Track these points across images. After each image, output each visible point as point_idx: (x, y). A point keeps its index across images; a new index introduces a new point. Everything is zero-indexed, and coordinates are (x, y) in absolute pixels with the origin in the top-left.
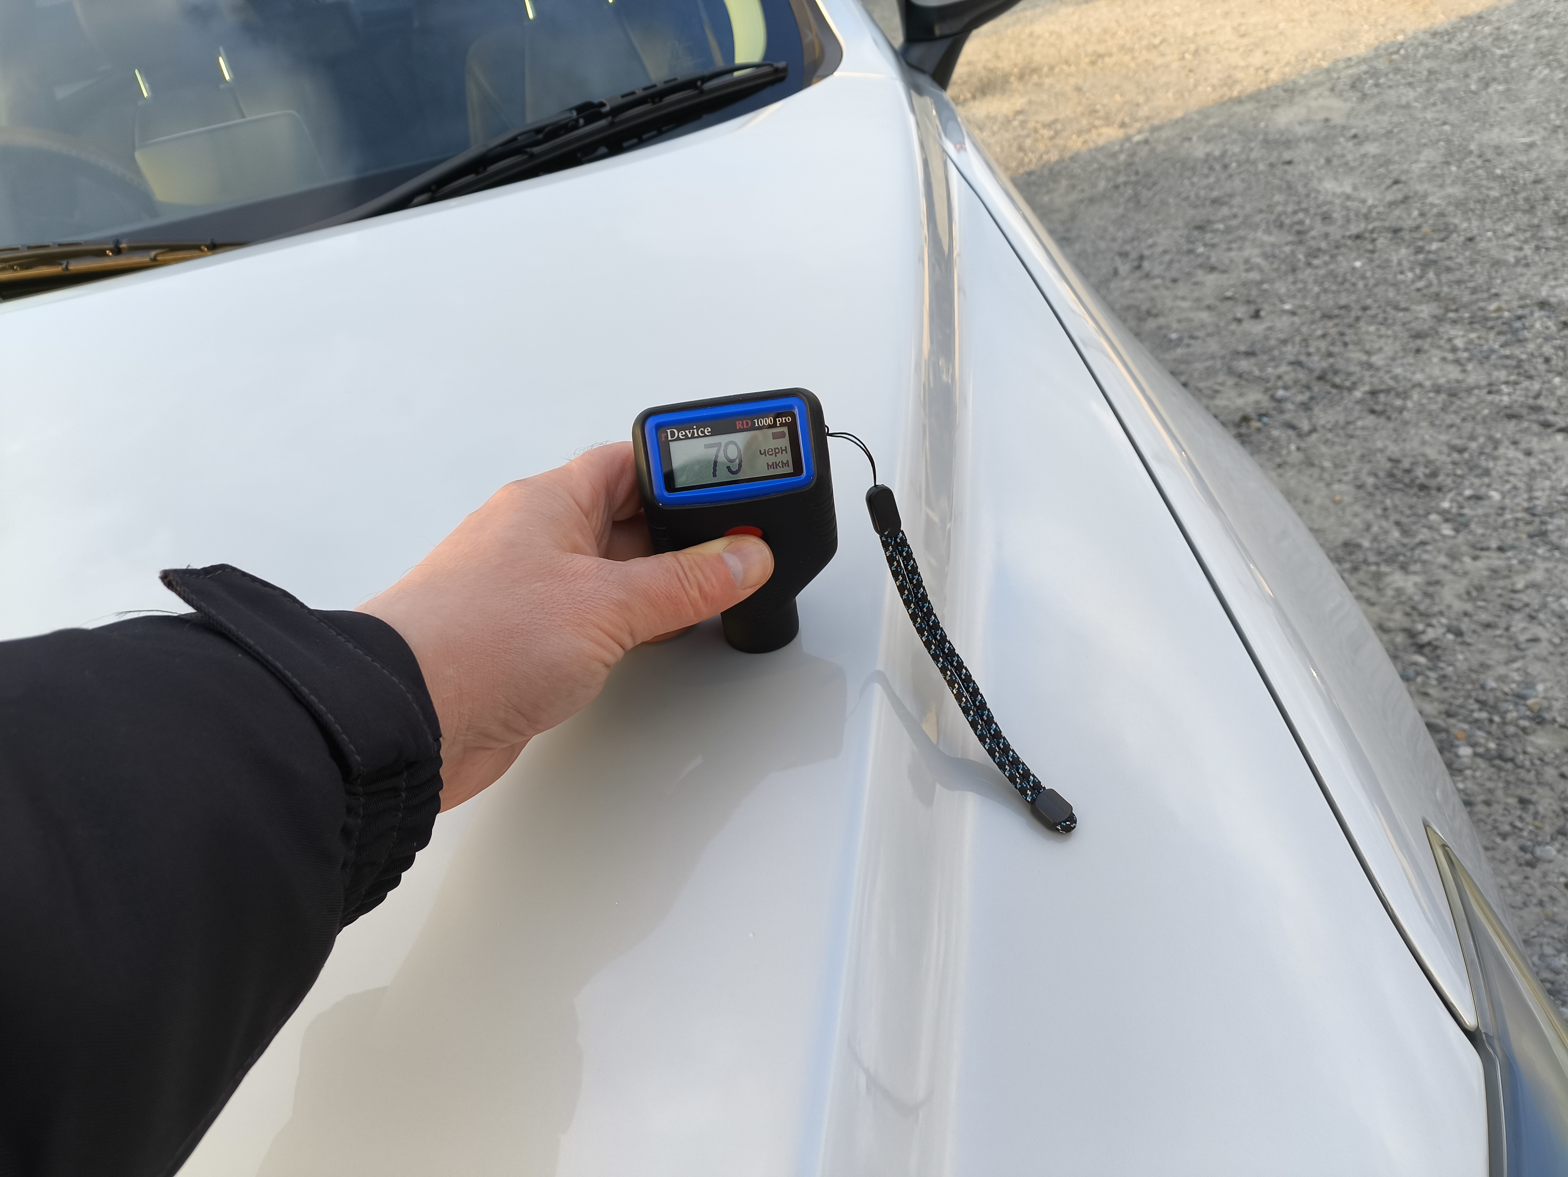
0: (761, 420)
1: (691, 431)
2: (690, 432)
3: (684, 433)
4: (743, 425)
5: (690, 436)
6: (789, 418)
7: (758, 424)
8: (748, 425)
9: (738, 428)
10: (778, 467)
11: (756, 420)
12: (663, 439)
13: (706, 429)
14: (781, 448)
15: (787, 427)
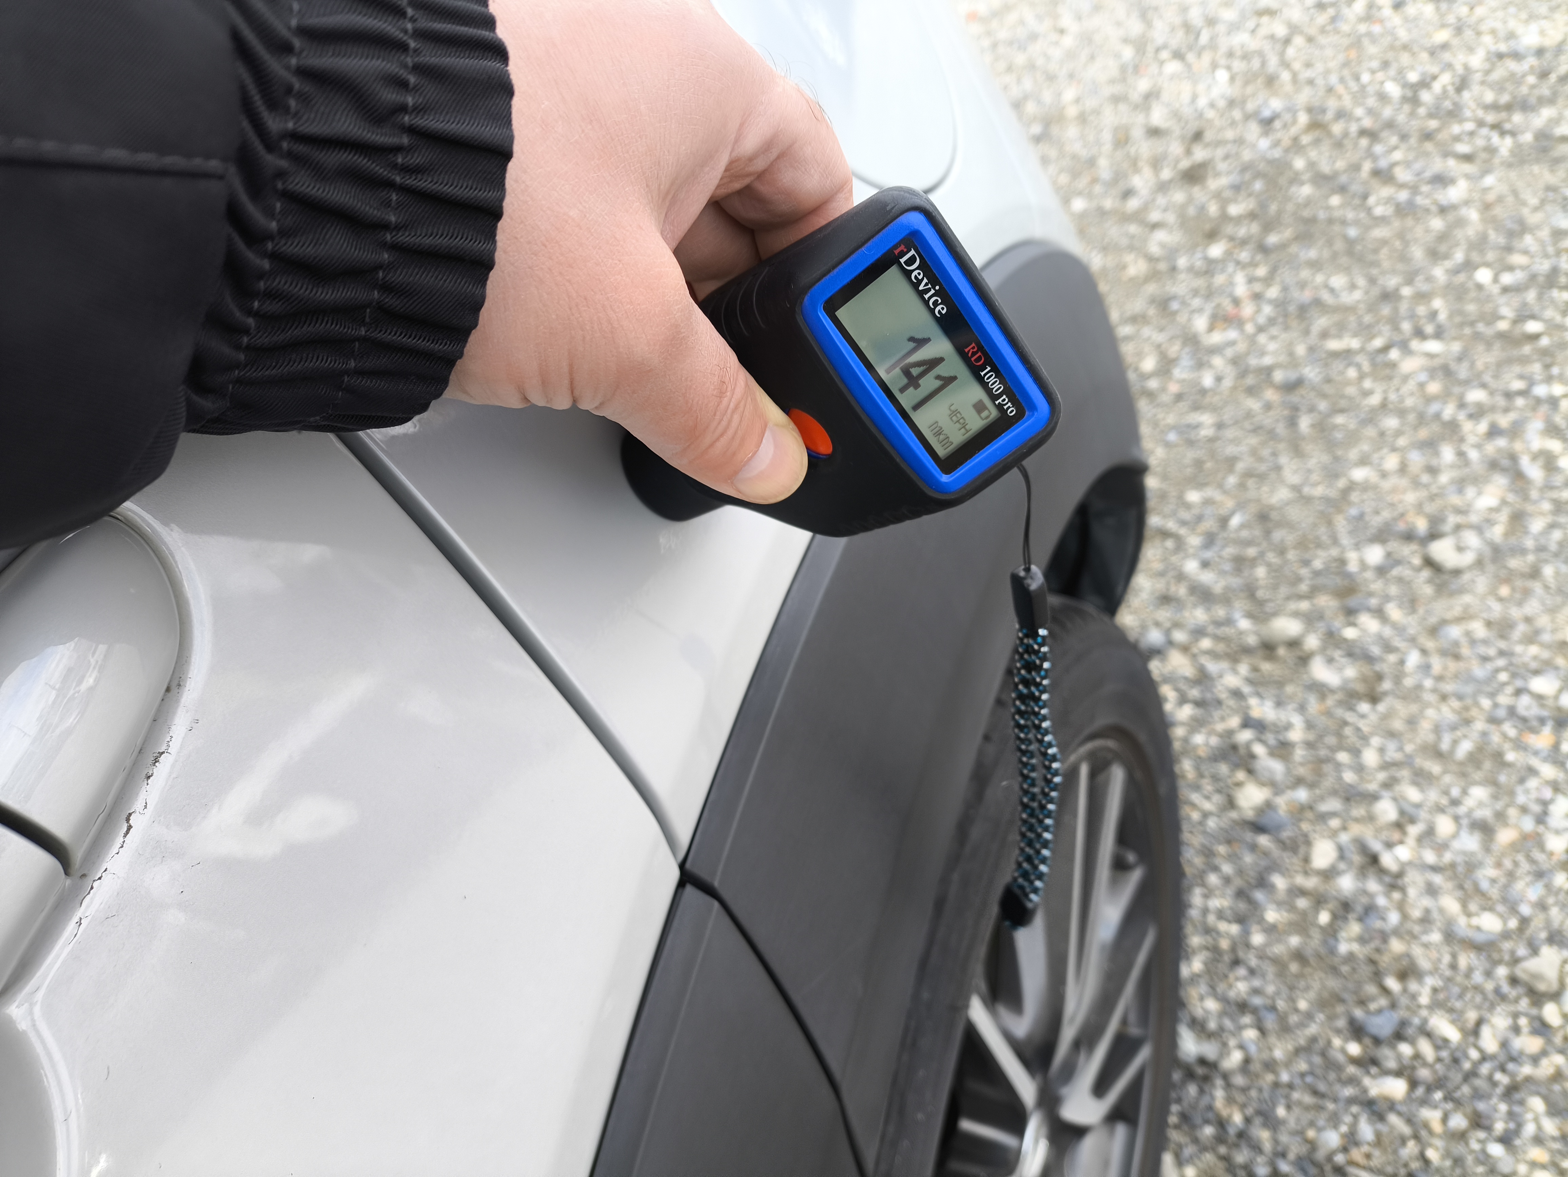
0: (992, 375)
1: (930, 286)
2: (926, 284)
3: (920, 277)
4: (974, 354)
5: (921, 288)
6: (1012, 411)
7: (985, 375)
8: (976, 363)
9: (966, 350)
10: (938, 436)
11: (989, 369)
12: (896, 252)
13: (941, 306)
14: (967, 424)
15: (1000, 415)
